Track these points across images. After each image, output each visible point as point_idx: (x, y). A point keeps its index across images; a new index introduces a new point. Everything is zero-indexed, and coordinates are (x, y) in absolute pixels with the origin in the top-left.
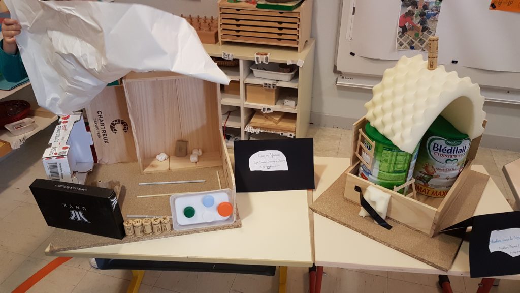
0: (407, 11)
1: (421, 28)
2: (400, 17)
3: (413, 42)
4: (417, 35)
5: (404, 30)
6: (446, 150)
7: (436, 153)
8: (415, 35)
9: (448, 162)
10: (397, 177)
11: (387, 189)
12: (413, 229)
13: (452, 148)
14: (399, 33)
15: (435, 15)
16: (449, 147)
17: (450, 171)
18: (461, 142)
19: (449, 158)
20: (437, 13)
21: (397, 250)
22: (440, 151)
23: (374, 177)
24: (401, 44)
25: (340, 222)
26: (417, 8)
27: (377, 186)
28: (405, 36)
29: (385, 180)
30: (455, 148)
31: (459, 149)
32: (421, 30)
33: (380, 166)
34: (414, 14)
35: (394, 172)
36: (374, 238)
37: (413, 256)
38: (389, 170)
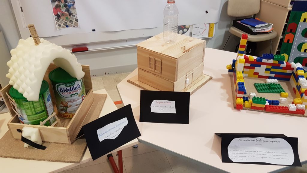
0: (56, 5)
1: (68, 14)
2: (53, 9)
3: (67, 23)
4: (67, 18)
5: (58, 17)
6: (67, 90)
7: (63, 93)
8: (66, 18)
9: (72, 96)
10: (40, 115)
11: (35, 126)
12: (60, 143)
13: (70, 88)
14: (56, 19)
15: (73, 5)
16: (68, 88)
17: (76, 101)
18: (74, 83)
19: (72, 94)
20: (74, 4)
21: (49, 161)
22: (65, 91)
23: (26, 120)
24: (60, 25)
25: (11, 157)
26: (61, 2)
27: (29, 125)
28: (60, 20)
29: (34, 120)
30: (72, 87)
31: (75, 87)
32: (68, 15)
33: (26, 113)
34: (60, 6)
35: (36, 114)
36: (34, 159)
37: (59, 161)
38: (33, 114)
